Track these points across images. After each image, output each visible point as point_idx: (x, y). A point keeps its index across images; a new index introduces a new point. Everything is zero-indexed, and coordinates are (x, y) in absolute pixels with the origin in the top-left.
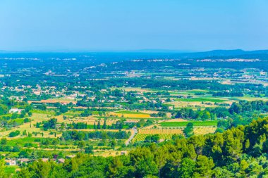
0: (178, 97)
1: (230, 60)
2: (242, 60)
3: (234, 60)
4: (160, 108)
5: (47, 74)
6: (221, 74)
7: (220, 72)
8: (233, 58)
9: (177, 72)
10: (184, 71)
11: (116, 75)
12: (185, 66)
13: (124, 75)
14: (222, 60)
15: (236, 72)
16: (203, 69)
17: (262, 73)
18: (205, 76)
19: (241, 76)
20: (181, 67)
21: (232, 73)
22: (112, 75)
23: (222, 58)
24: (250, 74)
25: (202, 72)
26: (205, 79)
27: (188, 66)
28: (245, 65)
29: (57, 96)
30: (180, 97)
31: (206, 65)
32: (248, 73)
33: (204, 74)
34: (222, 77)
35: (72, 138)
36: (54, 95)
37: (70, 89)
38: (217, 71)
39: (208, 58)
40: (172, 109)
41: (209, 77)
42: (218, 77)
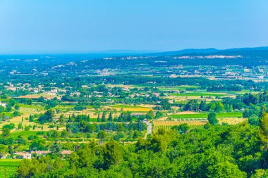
0: (169, 92)
1: (209, 57)
2: (223, 57)
3: (214, 57)
4: (159, 102)
5: (12, 73)
6: (202, 71)
7: (201, 69)
8: (212, 55)
9: (154, 70)
10: (161, 68)
11: (88, 73)
12: (162, 64)
13: (97, 74)
14: (201, 57)
15: (218, 70)
16: (182, 67)
17: (246, 70)
18: (185, 74)
19: (224, 73)
20: (157, 65)
21: (214, 70)
22: (84, 74)
23: (201, 55)
24: (234, 71)
25: (181, 69)
26: (186, 76)
27: (165, 64)
28: (227, 62)
29: (36, 91)
30: (172, 92)
31: (184, 62)
32: (231, 70)
33: (184, 72)
34: (205, 74)
35: (81, 130)
36: (32, 91)
37: (47, 85)
38: (197, 69)
39: (186, 55)
40: (172, 103)
41: (189, 74)
42: (199, 74)
